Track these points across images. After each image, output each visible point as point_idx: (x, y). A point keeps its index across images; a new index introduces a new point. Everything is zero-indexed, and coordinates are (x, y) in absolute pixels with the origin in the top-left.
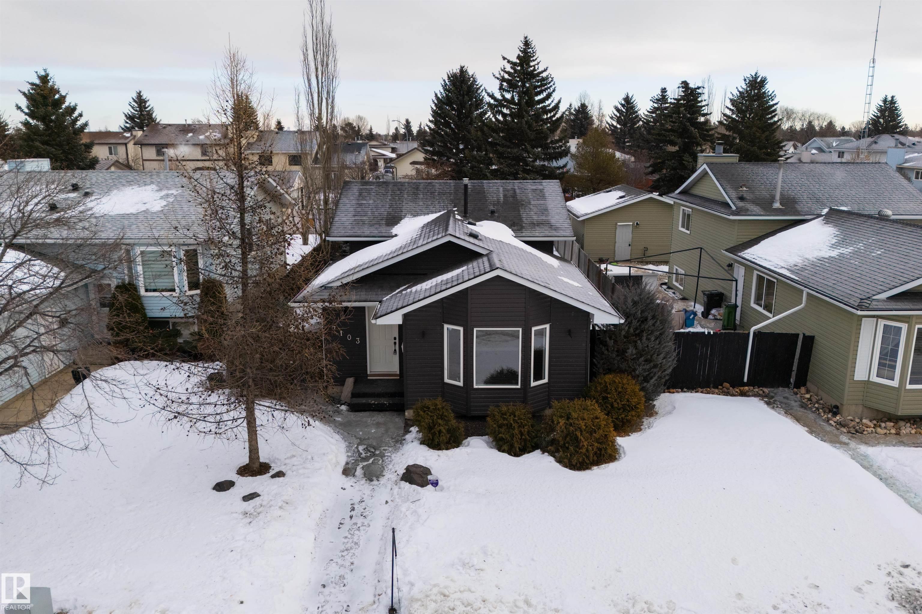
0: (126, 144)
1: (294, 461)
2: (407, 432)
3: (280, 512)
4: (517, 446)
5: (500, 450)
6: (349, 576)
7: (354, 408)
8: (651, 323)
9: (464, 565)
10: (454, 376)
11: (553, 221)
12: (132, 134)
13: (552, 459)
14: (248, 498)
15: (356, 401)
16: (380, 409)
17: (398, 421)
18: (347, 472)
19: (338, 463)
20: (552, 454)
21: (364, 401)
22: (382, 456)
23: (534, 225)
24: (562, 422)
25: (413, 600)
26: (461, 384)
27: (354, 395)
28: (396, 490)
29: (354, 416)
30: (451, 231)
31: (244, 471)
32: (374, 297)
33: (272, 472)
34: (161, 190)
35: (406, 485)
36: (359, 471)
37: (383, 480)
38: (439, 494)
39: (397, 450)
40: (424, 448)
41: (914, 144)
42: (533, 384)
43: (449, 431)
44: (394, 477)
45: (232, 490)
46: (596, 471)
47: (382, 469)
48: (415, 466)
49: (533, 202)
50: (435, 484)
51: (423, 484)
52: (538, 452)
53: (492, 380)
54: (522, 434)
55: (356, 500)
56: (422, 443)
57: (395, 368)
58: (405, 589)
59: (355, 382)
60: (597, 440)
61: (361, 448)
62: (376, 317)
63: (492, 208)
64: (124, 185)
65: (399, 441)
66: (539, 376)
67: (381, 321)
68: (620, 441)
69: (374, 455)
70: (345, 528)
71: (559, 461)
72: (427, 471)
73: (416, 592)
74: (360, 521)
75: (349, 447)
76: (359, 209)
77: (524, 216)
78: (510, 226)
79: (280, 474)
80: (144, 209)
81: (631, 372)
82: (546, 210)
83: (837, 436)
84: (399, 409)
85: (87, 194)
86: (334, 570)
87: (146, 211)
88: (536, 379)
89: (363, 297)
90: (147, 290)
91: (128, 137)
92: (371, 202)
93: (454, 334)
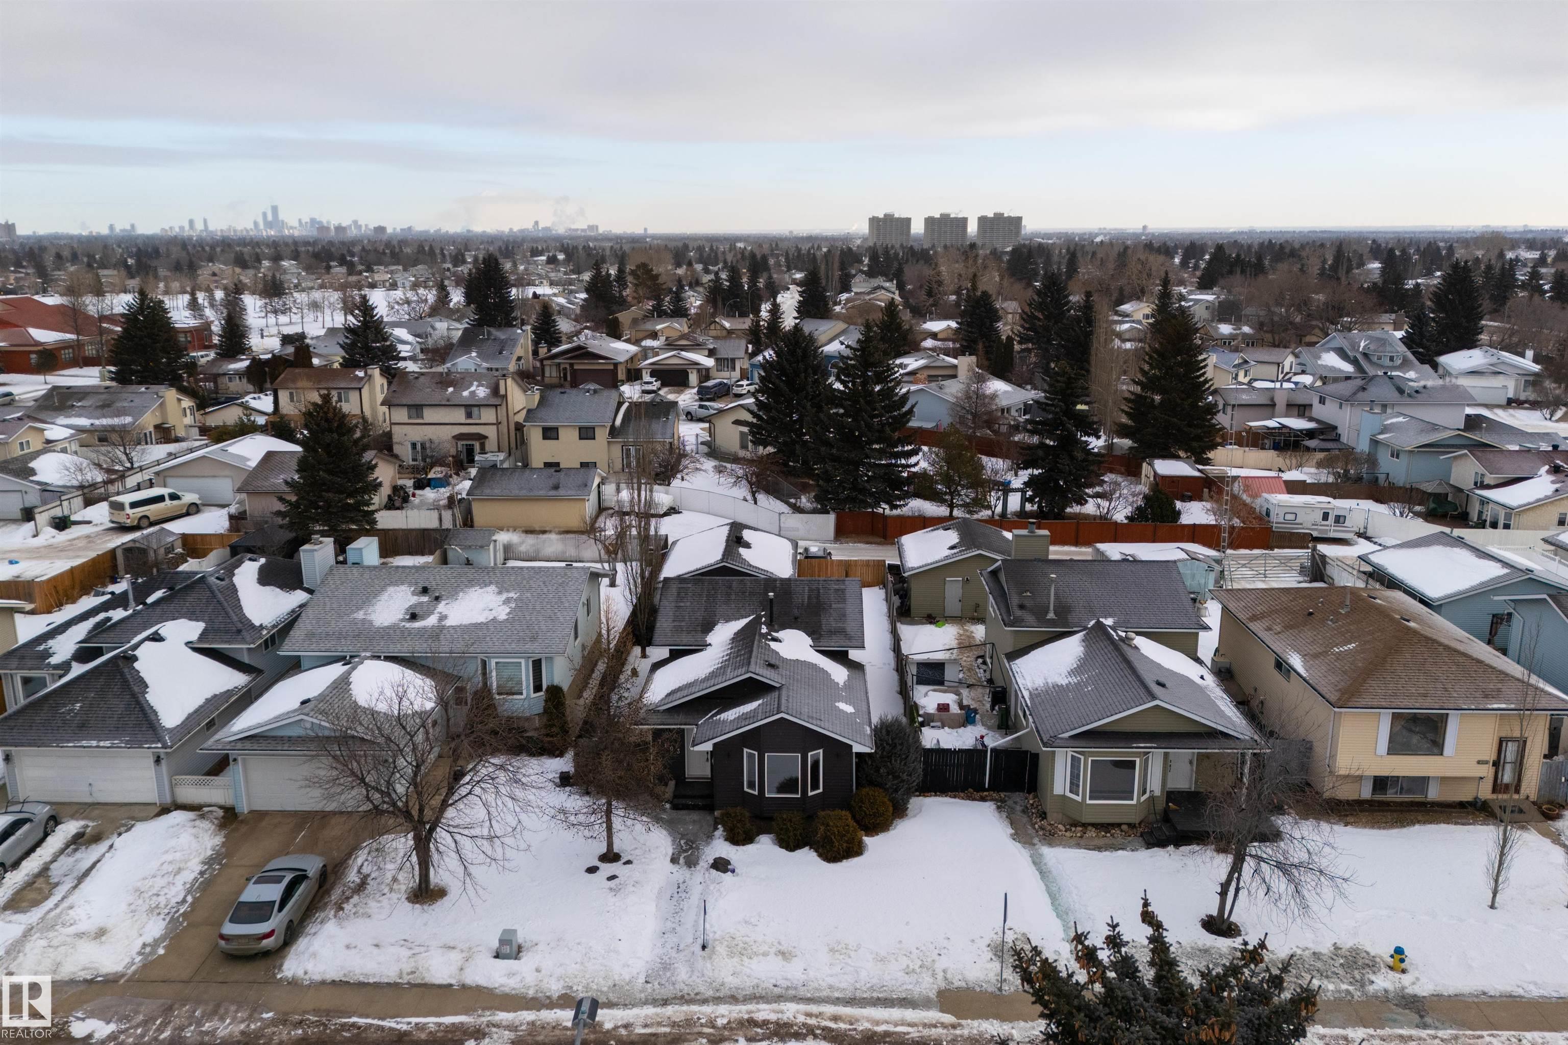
0: (360, 389)
1: (637, 852)
2: (716, 829)
3: (632, 889)
4: (792, 845)
5: (781, 847)
6: (678, 929)
7: (675, 807)
8: (899, 747)
9: (746, 922)
10: (751, 785)
11: (848, 629)
12: (366, 373)
13: (815, 854)
14: (612, 878)
15: (676, 801)
16: (694, 808)
17: (710, 819)
18: (674, 860)
19: (666, 854)
20: (816, 851)
21: (683, 801)
22: (698, 849)
23: (832, 633)
24: (822, 828)
25: (715, 940)
26: (756, 793)
27: (675, 796)
28: (707, 875)
29: (675, 814)
30: (752, 668)
31: (605, 858)
32: (692, 721)
33: (623, 861)
34: (500, 593)
35: (714, 872)
36: (682, 861)
37: (698, 867)
38: (735, 878)
39: (708, 844)
40: (727, 844)
41: (1417, 392)
42: (810, 794)
43: (744, 832)
44: (706, 865)
45: (598, 873)
46: (845, 864)
47: (698, 858)
48: (720, 858)
49: (834, 606)
50: (733, 871)
51: (725, 871)
52: (807, 848)
53: (782, 788)
54: (795, 835)
55: (681, 881)
56: (726, 840)
57: (707, 772)
58: (711, 935)
59: (677, 785)
60: (847, 842)
61: (682, 842)
62: (693, 746)
63: (796, 612)
64: (466, 586)
65: (710, 837)
66: (815, 786)
67: (697, 748)
68: (866, 839)
69: (691, 848)
70: (675, 899)
71: (820, 855)
72: (728, 862)
73: (717, 936)
74: (683, 895)
75: (674, 841)
76: (678, 614)
77: (824, 622)
78: (809, 634)
79: (629, 862)
80: (491, 617)
81: (881, 785)
82: (844, 615)
83: (1032, 838)
84: (710, 808)
85: (437, 599)
86: (669, 925)
87: (494, 620)
88: (813, 789)
89: (684, 721)
90: (499, 694)
91: (362, 378)
92: (688, 604)
93: (751, 756)
